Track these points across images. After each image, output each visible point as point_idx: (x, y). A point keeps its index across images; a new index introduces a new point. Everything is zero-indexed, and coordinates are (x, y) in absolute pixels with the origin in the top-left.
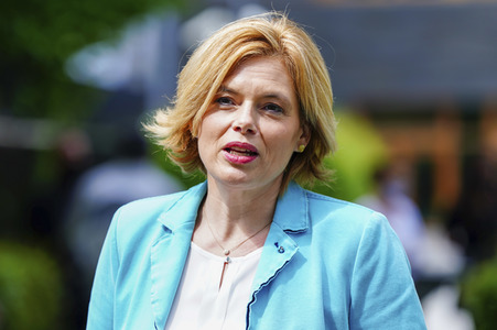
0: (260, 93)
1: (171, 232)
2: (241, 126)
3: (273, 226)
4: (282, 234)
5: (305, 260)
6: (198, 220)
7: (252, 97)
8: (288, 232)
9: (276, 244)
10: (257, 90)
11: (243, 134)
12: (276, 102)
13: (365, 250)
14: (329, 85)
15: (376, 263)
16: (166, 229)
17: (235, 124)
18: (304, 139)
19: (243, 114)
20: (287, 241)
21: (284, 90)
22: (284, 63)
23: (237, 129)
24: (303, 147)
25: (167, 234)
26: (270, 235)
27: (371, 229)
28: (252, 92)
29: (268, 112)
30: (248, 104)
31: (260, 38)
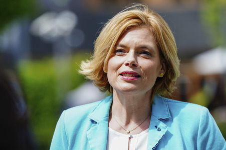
0: (137, 46)
1: (96, 123)
2: (129, 63)
3: (153, 118)
4: (158, 121)
5: (172, 135)
6: (110, 116)
7: (134, 48)
8: (161, 119)
9: (156, 127)
10: (136, 44)
11: (130, 67)
12: (147, 50)
13: (203, 127)
14: (175, 41)
15: (209, 133)
16: (93, 121)
17: (126, 62)
18: (163, 70)
19: (130, 57)
20: (161, 125)
21: (150, 44)
22: (150, 30)
23: (127, 64)
24: (162, 75)
25: (93, 125)
26: (151, 122)
27: (204, 115)
28: (134, 45)
29: (142, 55)
30: (132, 51)
31: (136, 17)
